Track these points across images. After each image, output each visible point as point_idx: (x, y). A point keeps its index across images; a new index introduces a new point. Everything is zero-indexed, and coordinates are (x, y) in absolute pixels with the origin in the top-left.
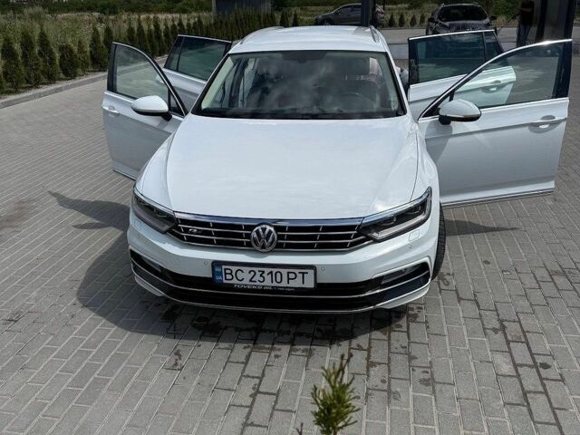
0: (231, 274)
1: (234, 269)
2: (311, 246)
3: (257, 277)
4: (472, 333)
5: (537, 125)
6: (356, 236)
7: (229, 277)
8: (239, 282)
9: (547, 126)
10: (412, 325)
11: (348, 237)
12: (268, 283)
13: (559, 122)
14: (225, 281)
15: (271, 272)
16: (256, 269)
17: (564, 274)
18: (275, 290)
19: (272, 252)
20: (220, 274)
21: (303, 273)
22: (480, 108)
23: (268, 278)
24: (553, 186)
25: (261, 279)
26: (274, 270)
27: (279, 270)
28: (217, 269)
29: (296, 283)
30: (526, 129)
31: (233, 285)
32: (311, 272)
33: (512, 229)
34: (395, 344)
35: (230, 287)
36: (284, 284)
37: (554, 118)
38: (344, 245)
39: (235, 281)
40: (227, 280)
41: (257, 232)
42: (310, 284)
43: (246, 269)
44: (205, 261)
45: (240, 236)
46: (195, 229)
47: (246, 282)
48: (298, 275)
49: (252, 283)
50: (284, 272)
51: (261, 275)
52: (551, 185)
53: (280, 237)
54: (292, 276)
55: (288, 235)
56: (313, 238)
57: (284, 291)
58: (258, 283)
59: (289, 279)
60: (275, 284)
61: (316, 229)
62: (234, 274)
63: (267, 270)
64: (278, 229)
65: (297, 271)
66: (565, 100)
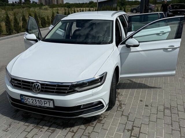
0: (26, 99)
1: (27, 98)
2: (53, 92)
3: (34, 102)
4: (119, 130)
5: (167, 49)
6: (69, 89)
7: (25, 100)
8: (28, 103)
9: (171, 49)
10: (98, 124)
11: (66, 90)
12: (38, 104)
13: (176, 48)
14: (25, 102)
15: (38, 100)
16: (34, 99)
17: (170, 109)
18: (40, 107)
19: (39, 93)
20: (23, 99)
21: (49, 102)
22: (139, 42)
23: (38, 102)
24: (175, 73)
25: (36, 103)
26: (40, 100)
27: (41, 100)
28: (22, 97)
29: (47, 105)
30: (162, 50)
31: (27, 103)
32: (52, 102)
33: (159, 88)
34: (87, 131)
35: (26, 104)
36: (43, 105)
37: (174, 46)
38: (64, 93)
39: (27, 102)
40: (25, 101)
41: (34, 85)
42: (52, 106)
43: (31, 98)
44: (18, 94)
45: (29, 86)
46: (16, 82)
47: (31, 103)
48: (48, 102)
49: (33, 104)
50: (43, 101)
51: (35, 101)
52: (174, 72)
53: (42, 87)
54: (45, 102)
55: (45, 87)
56: (54, 89)
57: (43, 107)
58: (35, 104)
59: (45, 103)
60: (40, 105)
61: (55, 86)
62: (27, 99)
63: (37, 100)
64: (42, 84)
65: (47, 101)
66: (180, 40)
